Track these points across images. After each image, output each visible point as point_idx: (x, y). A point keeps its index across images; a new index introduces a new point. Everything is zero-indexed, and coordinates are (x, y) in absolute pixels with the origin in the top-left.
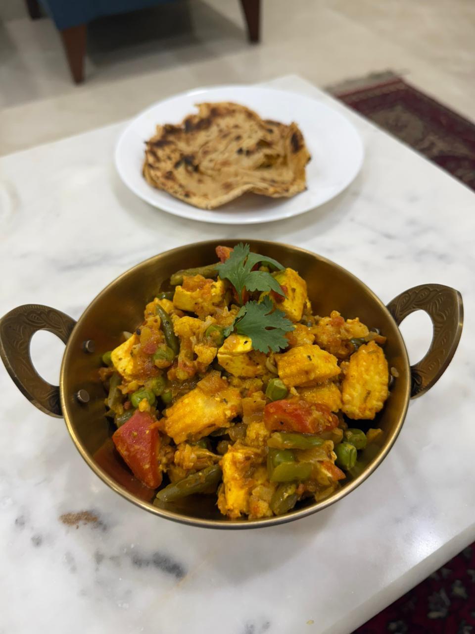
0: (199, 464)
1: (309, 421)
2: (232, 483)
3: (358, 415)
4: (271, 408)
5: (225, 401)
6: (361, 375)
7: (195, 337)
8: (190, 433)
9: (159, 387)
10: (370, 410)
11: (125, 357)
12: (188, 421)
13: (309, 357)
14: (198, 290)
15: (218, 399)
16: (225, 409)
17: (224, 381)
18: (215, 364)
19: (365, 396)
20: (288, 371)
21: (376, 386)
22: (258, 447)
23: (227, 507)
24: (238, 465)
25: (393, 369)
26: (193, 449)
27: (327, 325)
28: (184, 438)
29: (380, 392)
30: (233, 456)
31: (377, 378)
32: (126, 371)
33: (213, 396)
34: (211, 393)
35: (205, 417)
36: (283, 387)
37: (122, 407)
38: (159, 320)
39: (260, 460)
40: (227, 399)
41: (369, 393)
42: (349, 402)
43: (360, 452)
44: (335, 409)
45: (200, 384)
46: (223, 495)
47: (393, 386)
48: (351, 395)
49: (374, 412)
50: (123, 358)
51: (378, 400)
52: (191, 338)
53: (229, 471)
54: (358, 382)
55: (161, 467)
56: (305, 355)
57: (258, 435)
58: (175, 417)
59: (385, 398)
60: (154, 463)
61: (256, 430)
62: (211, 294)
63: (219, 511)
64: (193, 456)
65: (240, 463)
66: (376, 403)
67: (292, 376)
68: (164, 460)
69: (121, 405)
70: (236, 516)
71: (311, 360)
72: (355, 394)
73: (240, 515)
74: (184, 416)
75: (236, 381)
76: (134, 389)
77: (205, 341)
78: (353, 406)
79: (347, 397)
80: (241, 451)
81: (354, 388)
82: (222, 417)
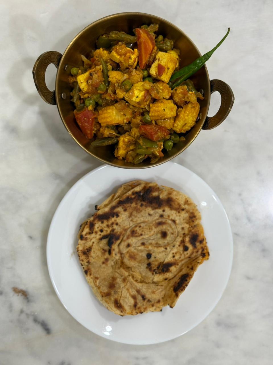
0: (109, 136)
1: (155, 137)
2: (122, 148)
3: (178, 132)
4: (142, 128)
5: (125, 115)
6: (184, 117)
7: (117, 84)
8: (108, 124)
9: (97, 99)
10: (184, 130)
11: (84, 82)
12: (108, 120)
13: (164, 109)
14: (123, 57)
15: (122, 113)
16: (124, 119)
17: (126, 105)
18: (123, 99)
19: (184, 125)
20: (153, 114)
21: (190, 121)
22: (134, 138)
23: (118, 155)
24: (125, 143)
25: (201, 114)
26: (108, 130)
27: (180, 93)
28: (105, 125)
29: (190, 124)
30: (124, 139)
31: (191, 118)
32: (84, 89)
33: (120, 111)
34: (120, 110)
35: (115, 120)
36: (149, 120)
37: (79, 102)
38: (102, 69)
39: (134, 142)
40: (126, 114)
41: (185, 124)
42: (176, 127)
43: (175, 145)
44: (169, 128)
45: (115, 105)
46: (117, 150)
47: (198, 121)
48: (178, 125)
49: (186, 131)
50: (83, 82)
51: (189, 127)
52: (115, 84)
53: (121, 144)
54: (182, 120)
55: (94, 132)
56: (162, 109)
57: (135, 134)
58: (103, 116)
59: (192, 126)
60: (92, 130)
61: (135, 131)
62: (129, 62)
63: (115, 156)
64: (108, 133)
65: (126, 143)
66: (188, 128)
67: (155, 116)
68: (95, 129)
69: (79, 100)
70: (120, 159)
71: (164, 111)
72: (179, 124)
73: (122, 159)
74: (107, 118)
75: (131, 107)
76: (86, 97)
77: (121, 88)
78: (177, 128)
79: (176, 125)
80: (127, 138)
81: (180, 122)
82: (123, 122)
